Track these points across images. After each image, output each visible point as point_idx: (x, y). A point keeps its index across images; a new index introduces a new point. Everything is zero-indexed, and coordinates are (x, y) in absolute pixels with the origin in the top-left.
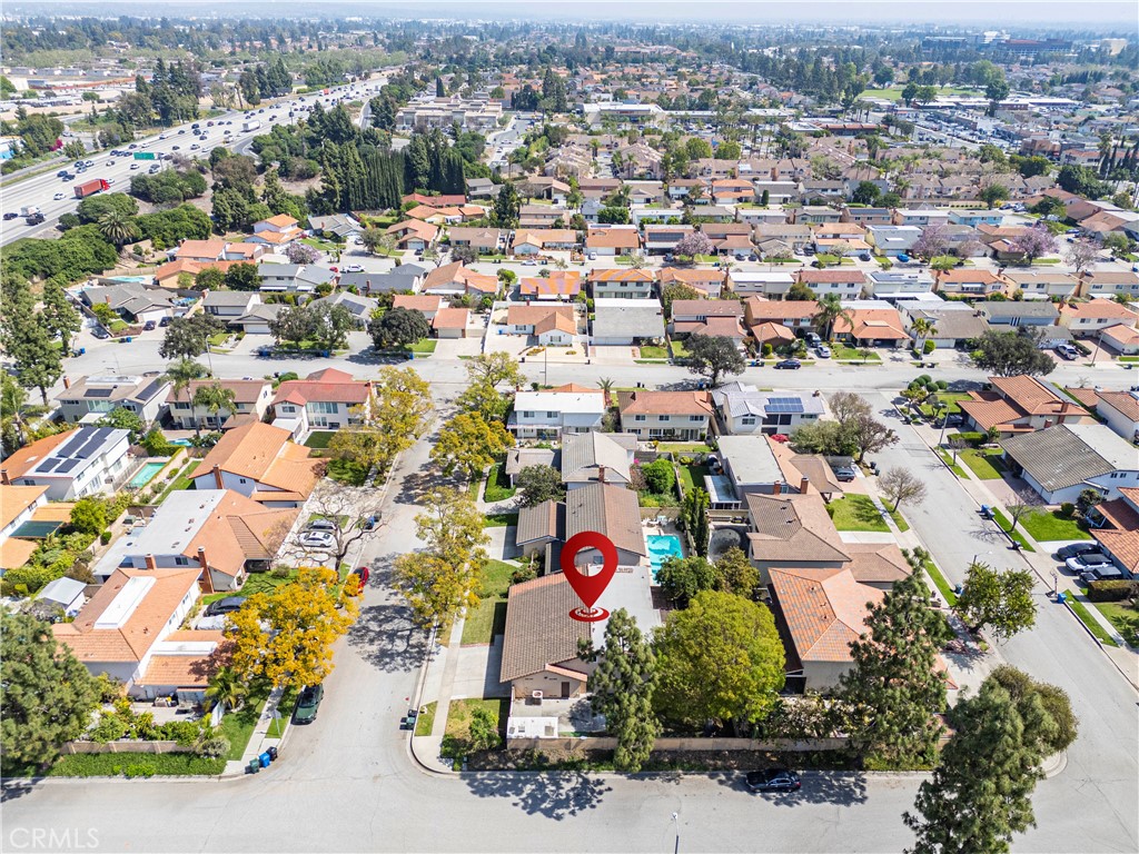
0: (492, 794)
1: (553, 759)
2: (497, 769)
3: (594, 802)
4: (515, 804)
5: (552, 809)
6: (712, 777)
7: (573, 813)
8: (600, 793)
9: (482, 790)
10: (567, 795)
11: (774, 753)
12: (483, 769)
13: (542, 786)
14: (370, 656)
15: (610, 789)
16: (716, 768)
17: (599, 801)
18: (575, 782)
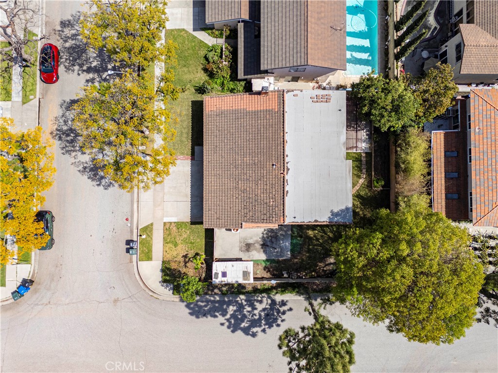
0: (205, 315)
3: (279, 322)
4: (222, 324)
5: (249, 328)
7: (264, 331)
8: (284, 313)
9: (197, 312)
10: (260, 315)
13: (241, 308)
14: (85, 168)
15: (291, 309)
17: (282, 321)
18: (265, 303)
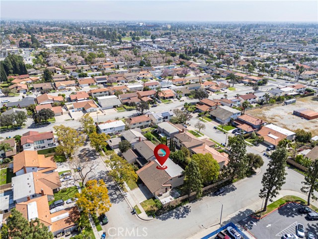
0: (167, 219)
1: (175, 206)
2: (164, 213)
3: (190, 211)
4: (174, 218)
5: (182, 216)
6: (208, 196)
7: (187, 215)
8: (189, 208)
9: (164, 219)
10: (183, 212)
11: (216, 186)
12: (161, 214)
13: (176, 213)
16: (207, 194)
18: (182, 208)
